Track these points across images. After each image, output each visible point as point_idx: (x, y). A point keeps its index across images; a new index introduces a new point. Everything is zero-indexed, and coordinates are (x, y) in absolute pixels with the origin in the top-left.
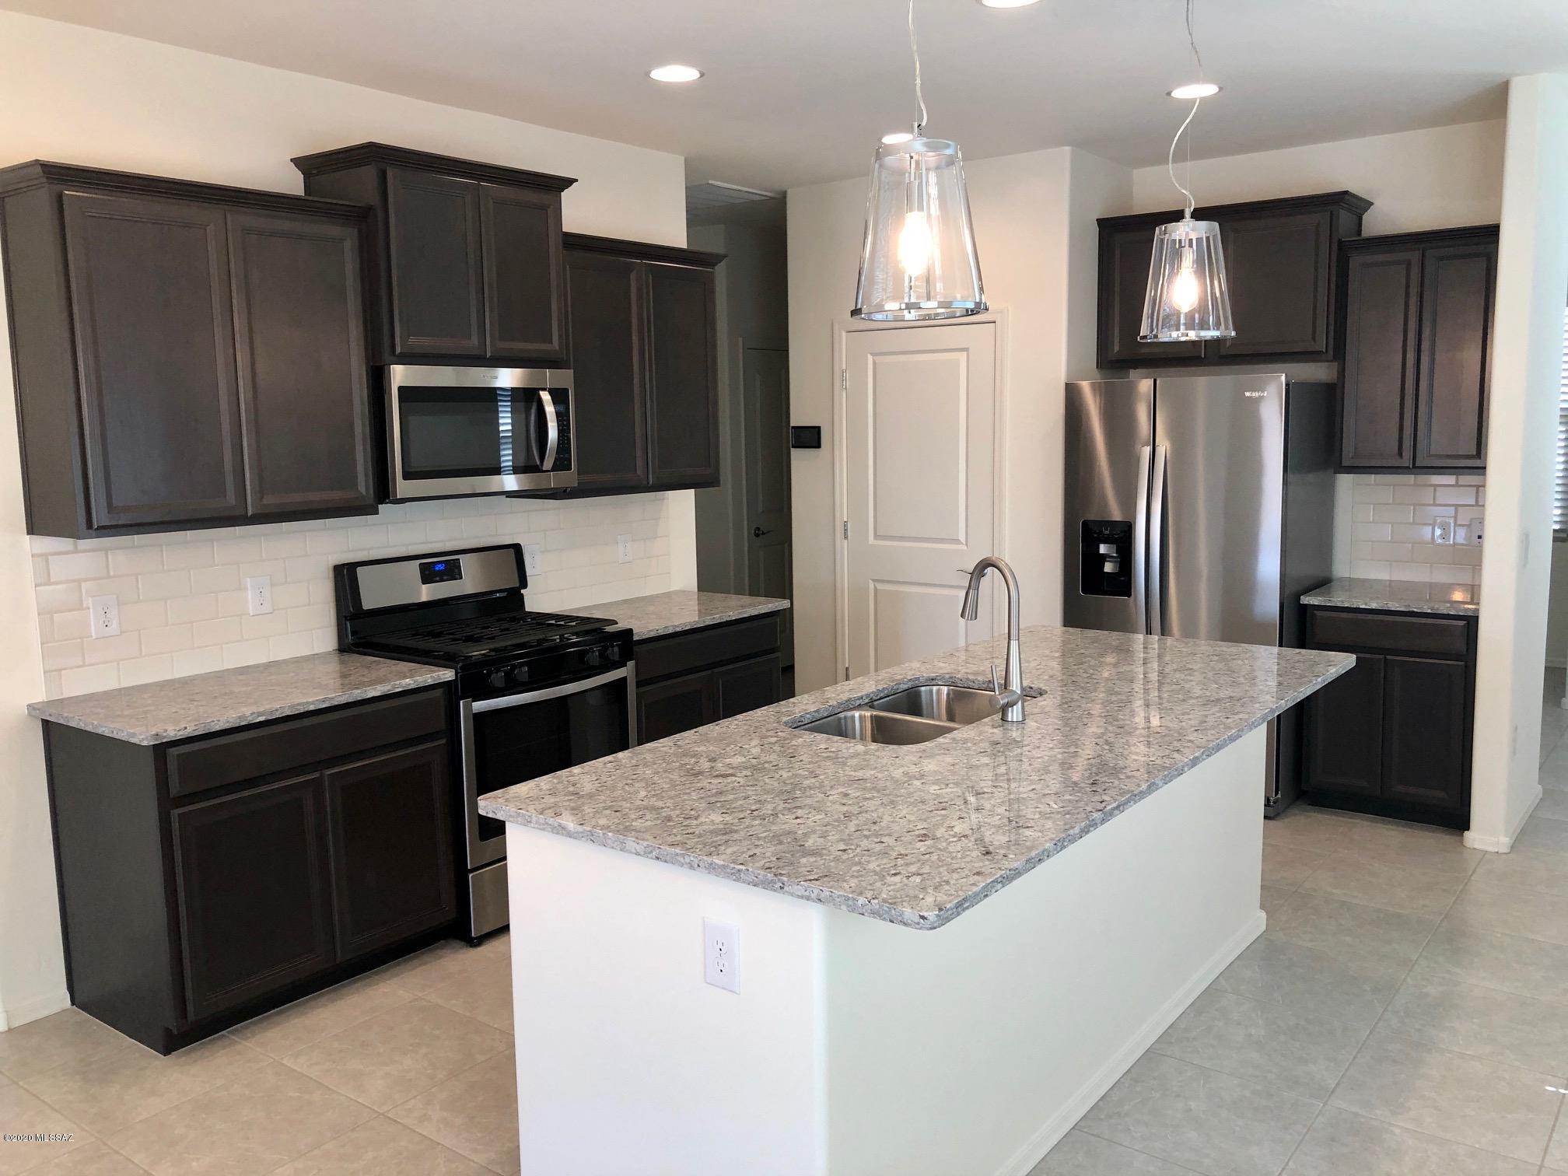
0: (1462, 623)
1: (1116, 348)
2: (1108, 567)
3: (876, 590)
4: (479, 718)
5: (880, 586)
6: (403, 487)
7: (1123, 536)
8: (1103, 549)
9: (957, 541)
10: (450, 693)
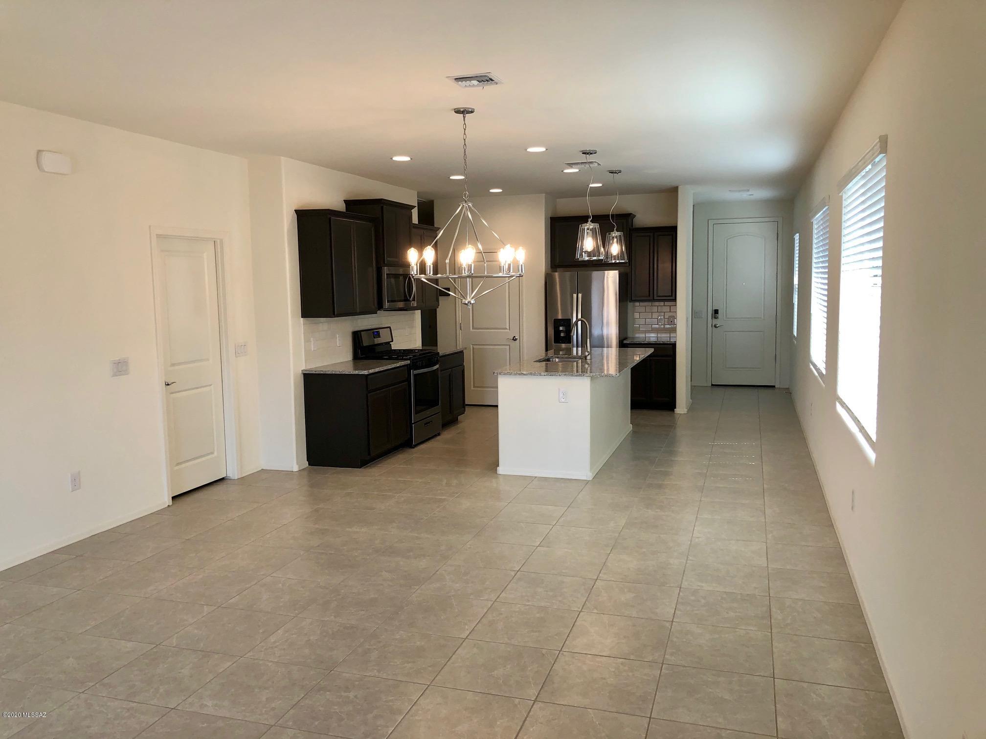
0: (671, 346)
1: (558, 261)
2: (562, 335)
3: (473, 348)
4: (415, 376)
5: (475, 347)
6: (387, 305)
7: (567, 323)
8: (561, 328)
9: (506, 329)
10: (408, 368)
